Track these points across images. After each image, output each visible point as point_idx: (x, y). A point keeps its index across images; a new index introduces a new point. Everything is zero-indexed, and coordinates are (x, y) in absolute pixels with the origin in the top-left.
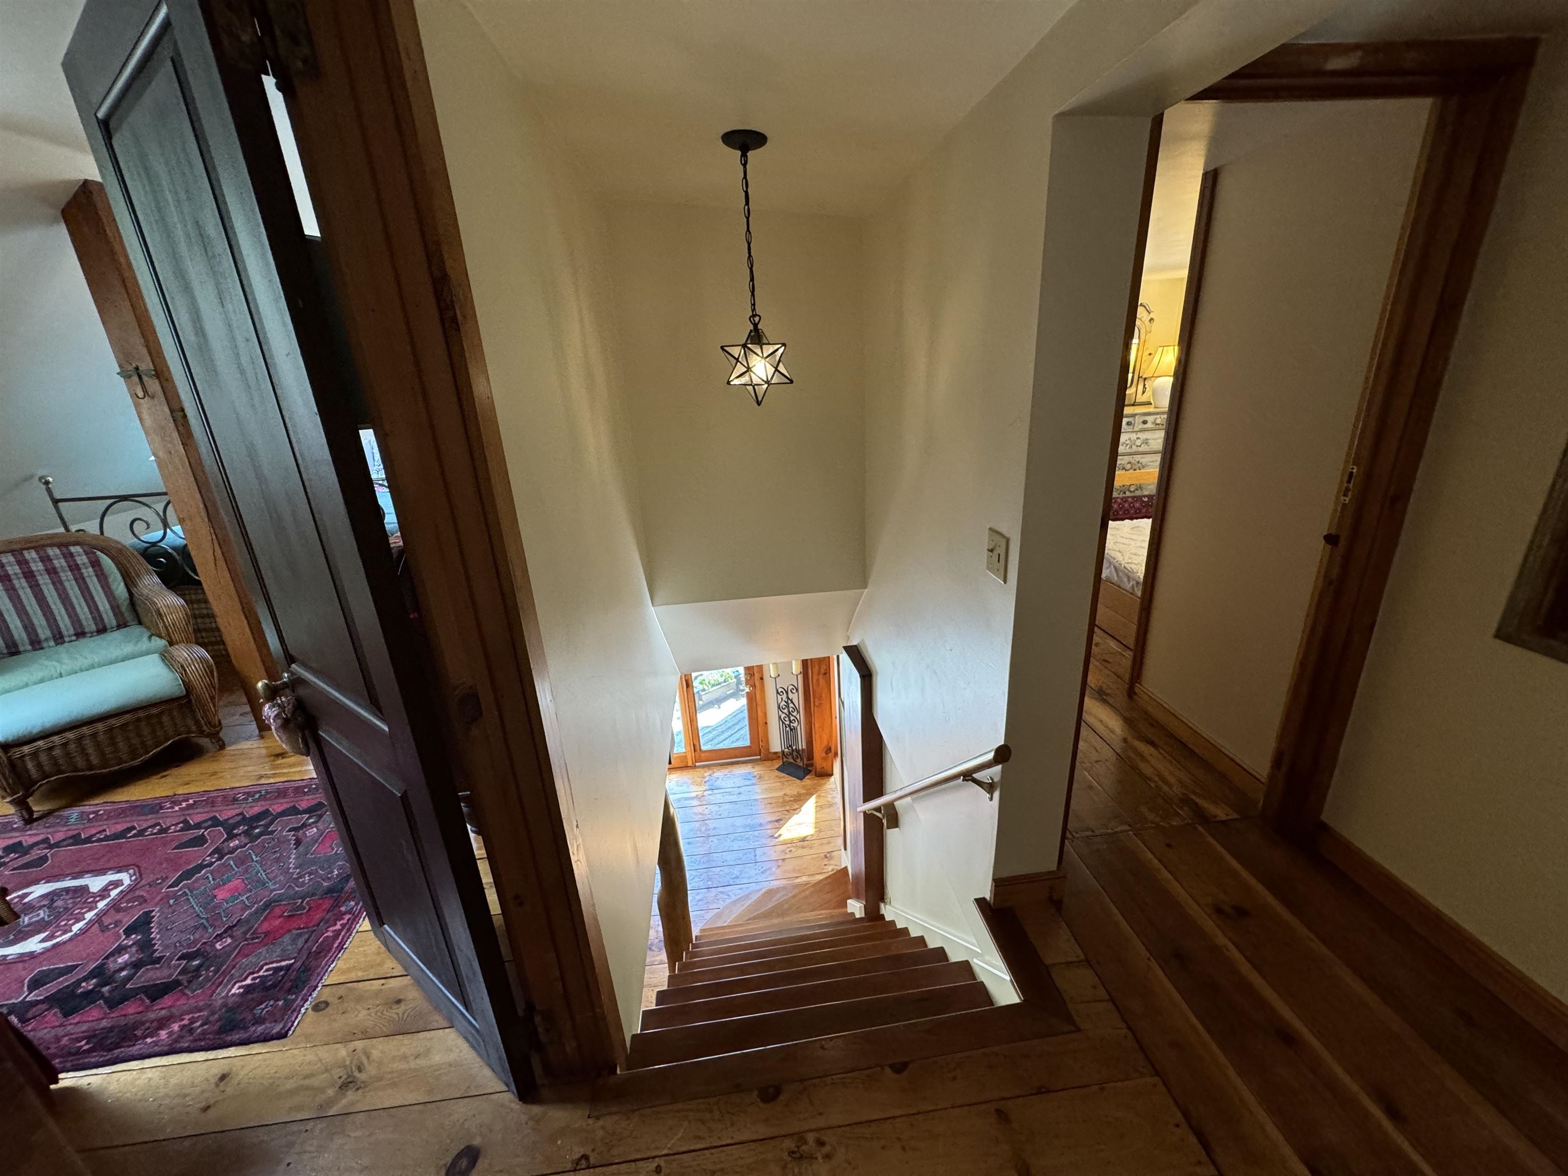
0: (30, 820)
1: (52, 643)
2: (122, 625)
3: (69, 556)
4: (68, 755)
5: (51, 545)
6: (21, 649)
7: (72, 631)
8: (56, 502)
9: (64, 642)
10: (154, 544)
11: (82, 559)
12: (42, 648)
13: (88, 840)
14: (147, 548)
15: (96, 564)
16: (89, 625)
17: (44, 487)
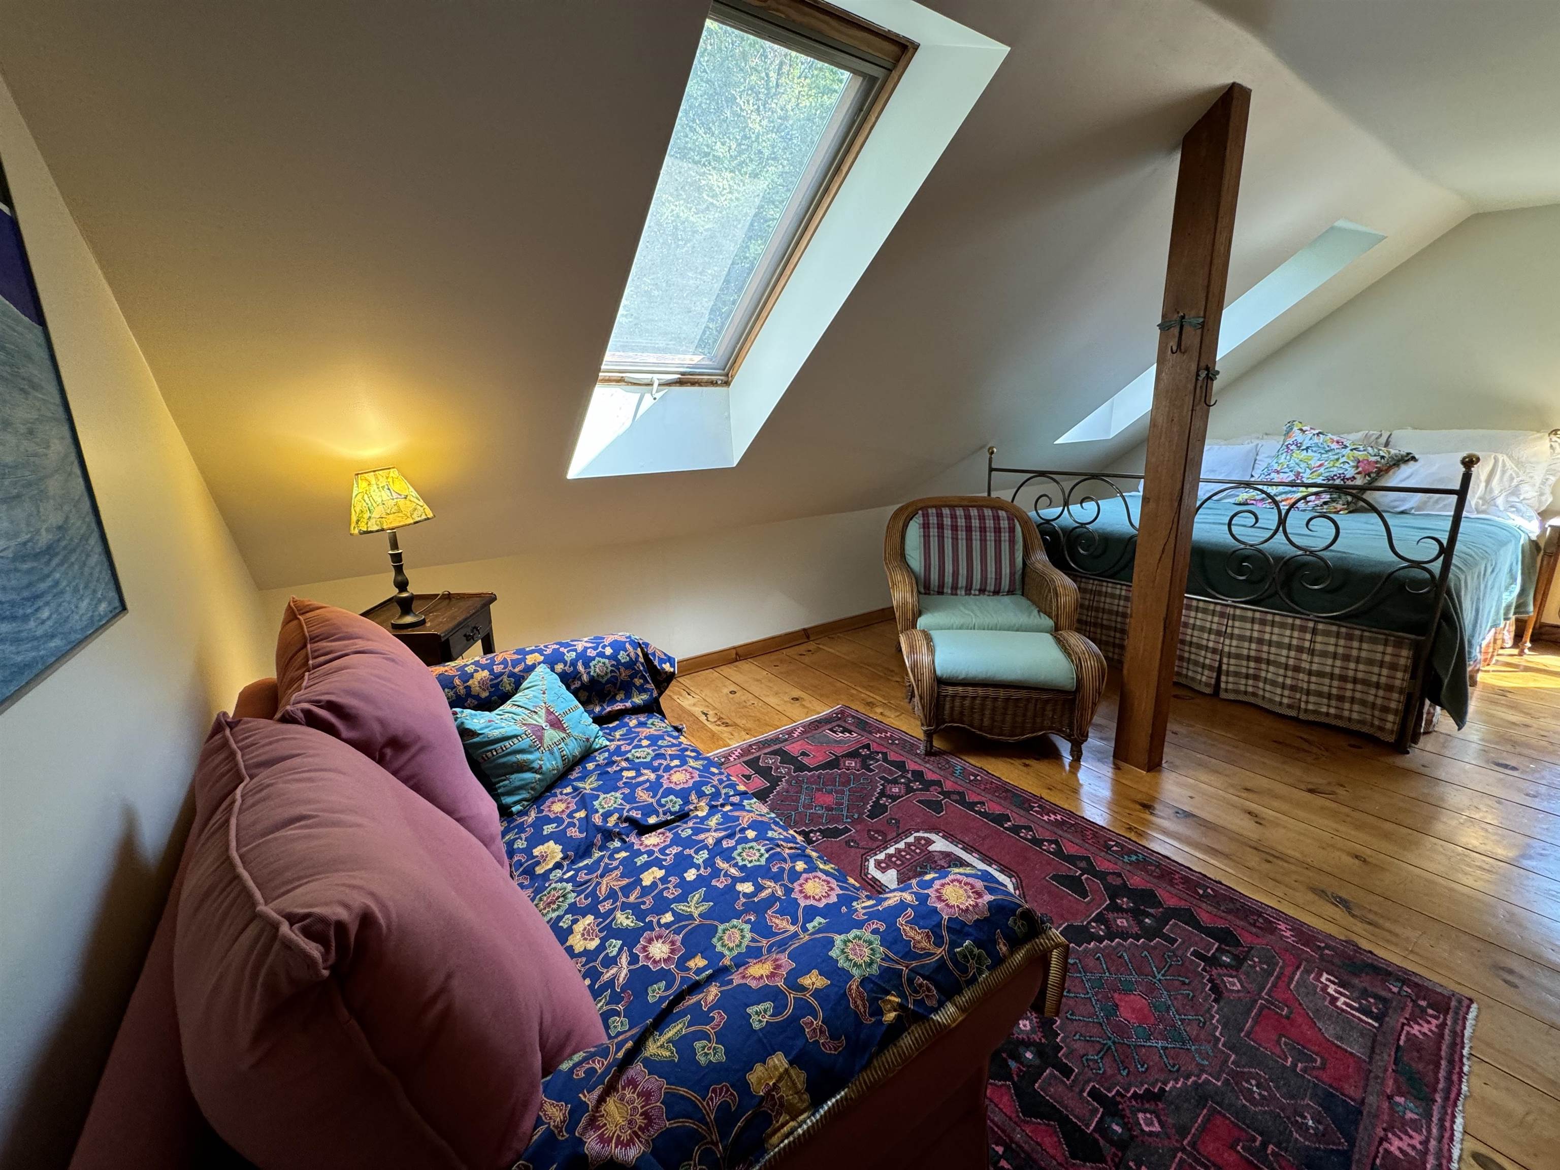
0: (930, 753)
1: (963, 592)
2: (1011, 592)
3: (997, 518)
4: (972, 708)
5: (987, 507)
6: (945, 590)
7: (978, 587)
8: (991, 470)
9: (970, 594)
10: (1048, 521)
11: (1004, 524)
12: (956, 594)
13: (971, 806)
14: (1041, 524)
15: (1012, 530)
16: (991, 587)
17: (988, 456)
